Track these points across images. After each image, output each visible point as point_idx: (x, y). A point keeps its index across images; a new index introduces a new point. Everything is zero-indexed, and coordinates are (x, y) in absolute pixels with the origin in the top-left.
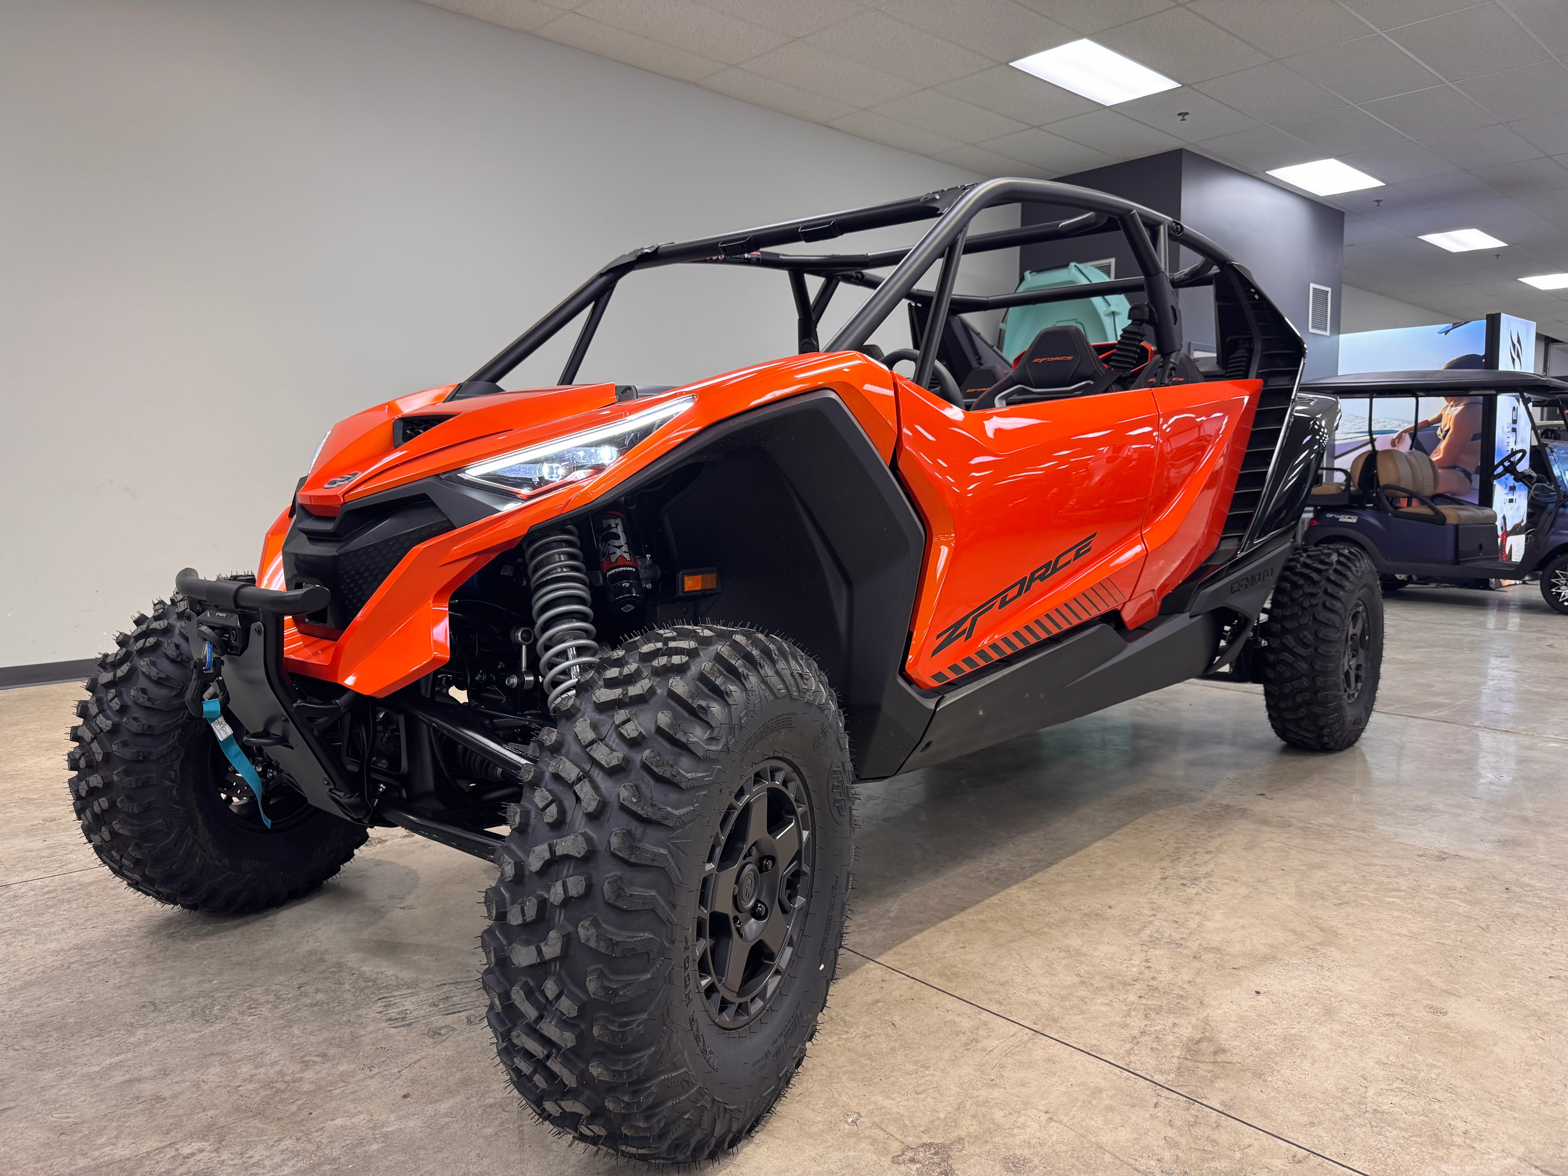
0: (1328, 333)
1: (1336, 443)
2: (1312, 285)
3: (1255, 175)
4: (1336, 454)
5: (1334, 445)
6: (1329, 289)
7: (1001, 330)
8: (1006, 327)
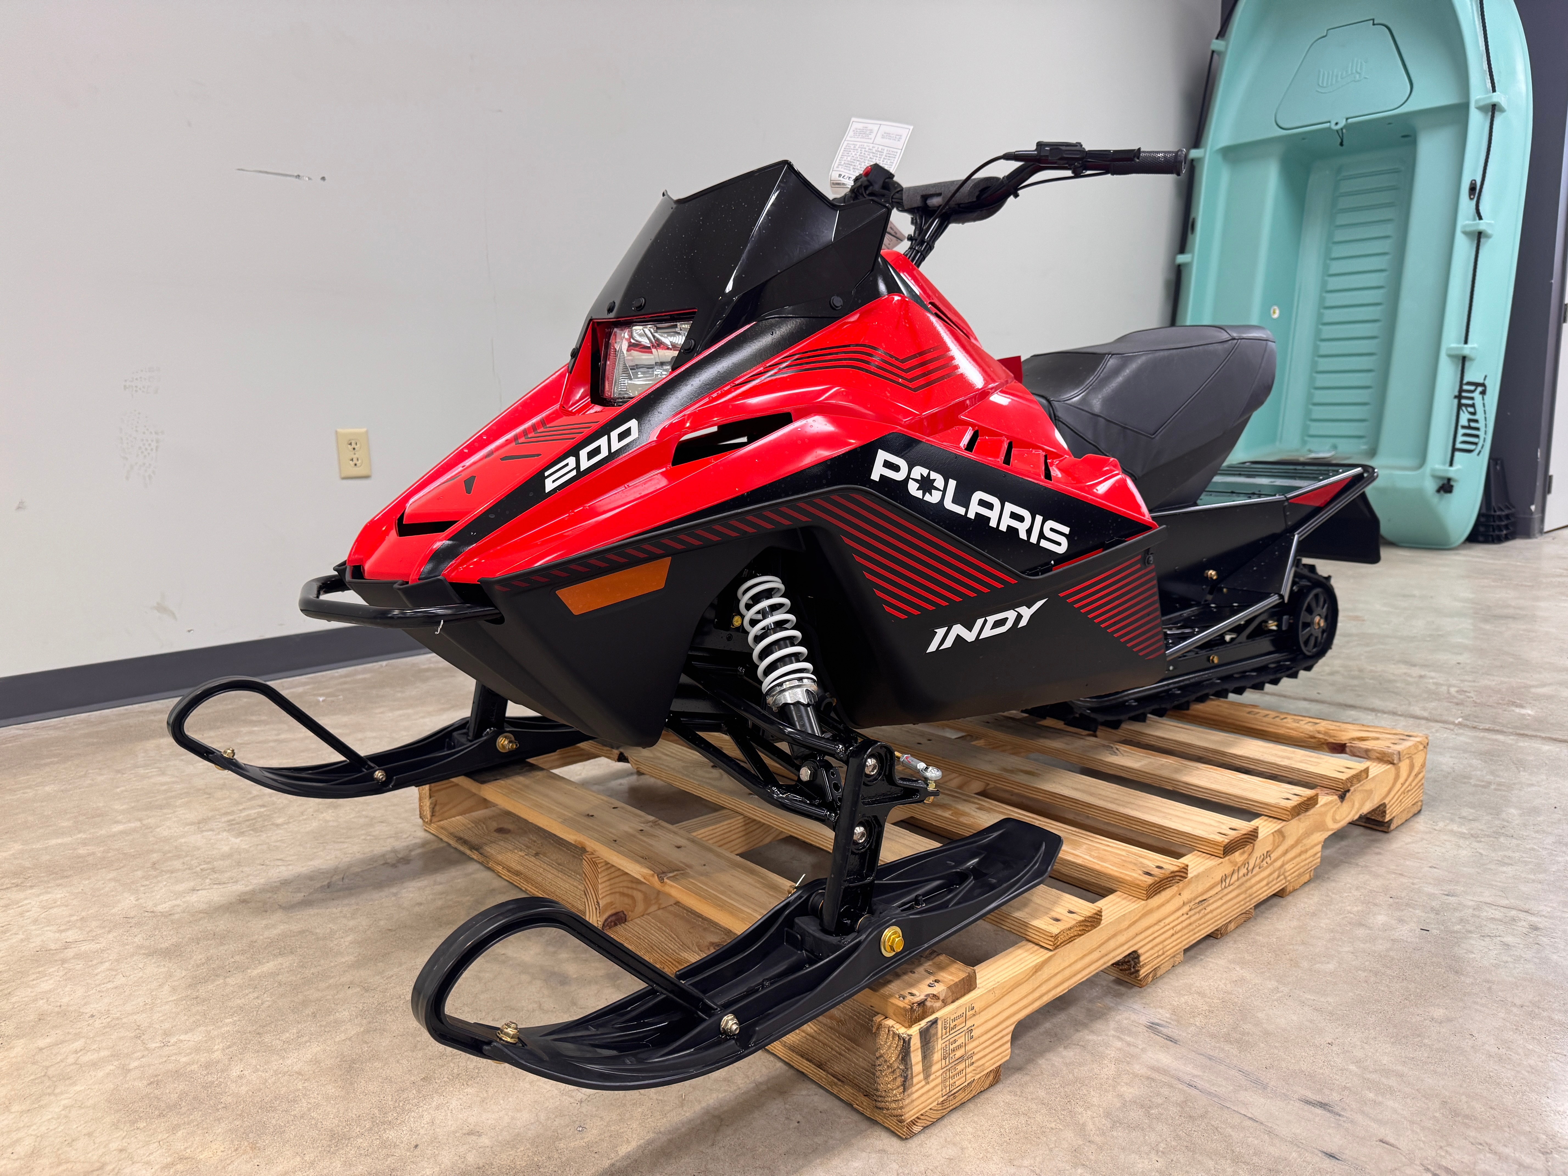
7: (1213, 52)
8: (1227, 48)
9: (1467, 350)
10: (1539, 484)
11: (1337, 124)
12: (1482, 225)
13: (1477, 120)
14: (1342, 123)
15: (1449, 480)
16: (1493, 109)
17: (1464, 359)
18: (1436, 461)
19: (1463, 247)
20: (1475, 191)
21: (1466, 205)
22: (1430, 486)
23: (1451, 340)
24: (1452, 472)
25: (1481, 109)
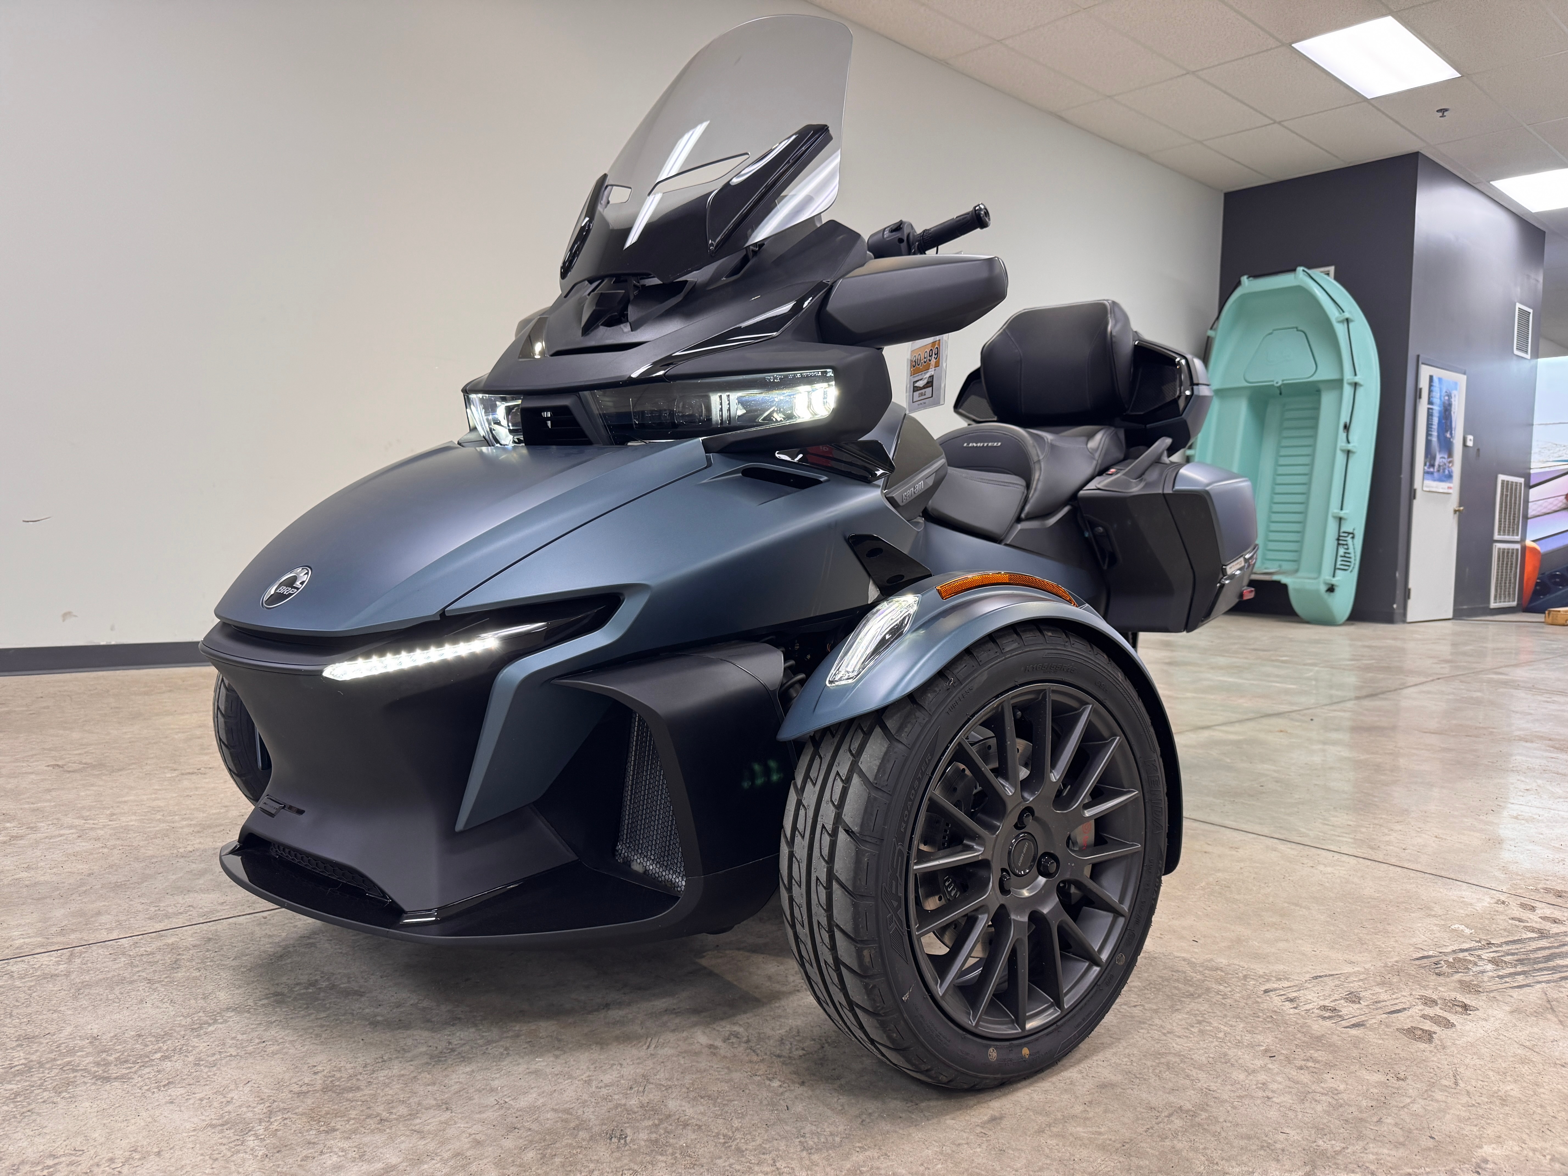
0: (1528, 356)
1: (1532, 471)
2: (1518, 305)
3: (1476, 185)
4: (1532, 484)
5: (1527, 473)
6: (1531, 311)
7: (1208, 337)
8: (1216, 334)
9: (1342, 514)
10: (1399, 593)
11: (1277, 383)
12: (1351, 447)
13: (1348, 390)
14: (1280, 383)
15: (1333, 585)
16: (1355, 385)
17: (1340, 519)
18: (1326, 575)
19: (1340, 458)
20: (1347, 428)
21: (1342, 435)
22: (1323, 588)
23: (1334, 509)
24: (1334, 581)
25: (1350, 384)
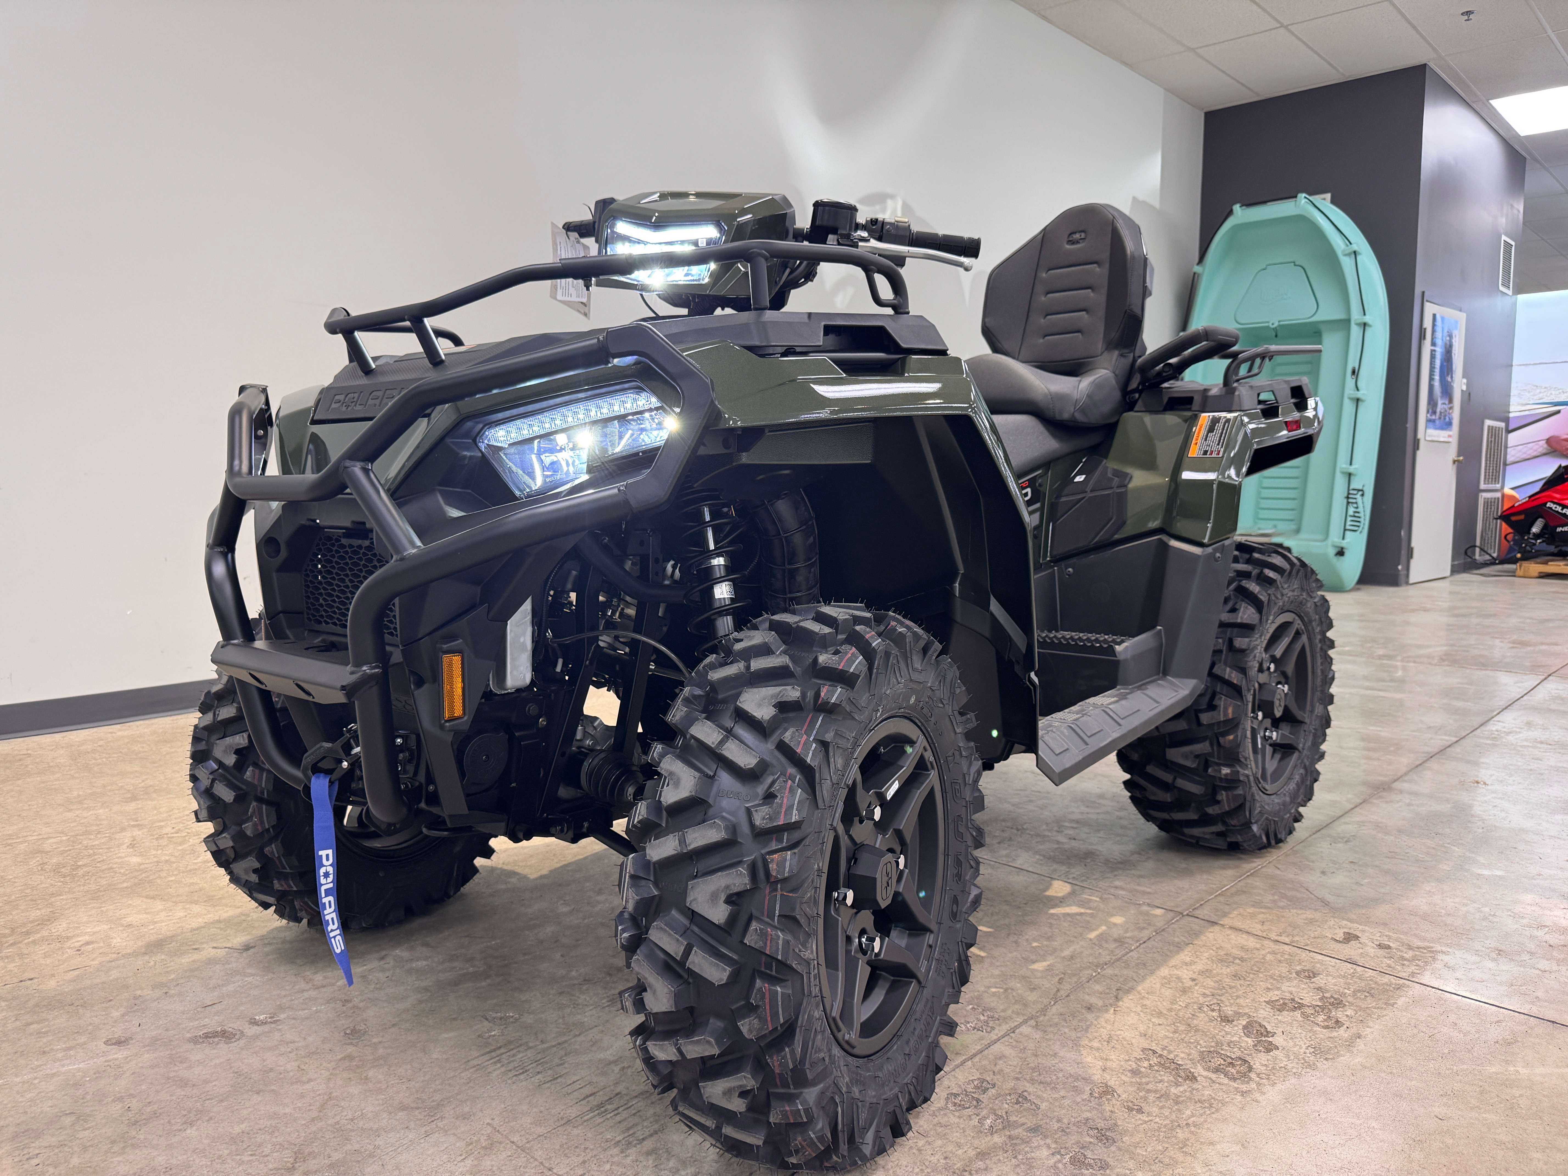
0: (1510, 292)
1: (1511, 415)
2: (1504, 238)
3: (1474, 106)
4: (1510, 428)
5: (1508, 418)
6: (1513, 243)
7: (1195, 273)
8: (1204, 270)
9: (1351, 469)
10: (1404, 552)
11: (1272, 324)
12: (1359, 395)
13: (1355, 331)
14: (1276, 324)
15: (1342, 548)
16: (1365, 326)
17: (1350, 475)
18: (1335, 537)
19: (1348, 407)
20: (1355, 373)
21: (1350, 381)
22: (1332, 552)
23: (1342, 463)
24: (1344, 544)
25: (1358, 324)
